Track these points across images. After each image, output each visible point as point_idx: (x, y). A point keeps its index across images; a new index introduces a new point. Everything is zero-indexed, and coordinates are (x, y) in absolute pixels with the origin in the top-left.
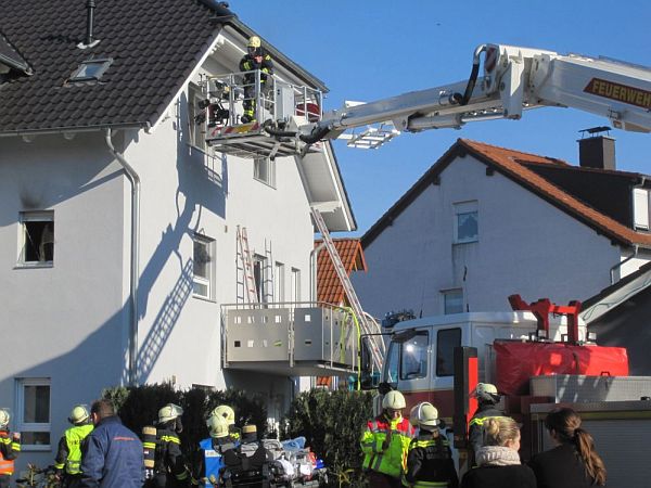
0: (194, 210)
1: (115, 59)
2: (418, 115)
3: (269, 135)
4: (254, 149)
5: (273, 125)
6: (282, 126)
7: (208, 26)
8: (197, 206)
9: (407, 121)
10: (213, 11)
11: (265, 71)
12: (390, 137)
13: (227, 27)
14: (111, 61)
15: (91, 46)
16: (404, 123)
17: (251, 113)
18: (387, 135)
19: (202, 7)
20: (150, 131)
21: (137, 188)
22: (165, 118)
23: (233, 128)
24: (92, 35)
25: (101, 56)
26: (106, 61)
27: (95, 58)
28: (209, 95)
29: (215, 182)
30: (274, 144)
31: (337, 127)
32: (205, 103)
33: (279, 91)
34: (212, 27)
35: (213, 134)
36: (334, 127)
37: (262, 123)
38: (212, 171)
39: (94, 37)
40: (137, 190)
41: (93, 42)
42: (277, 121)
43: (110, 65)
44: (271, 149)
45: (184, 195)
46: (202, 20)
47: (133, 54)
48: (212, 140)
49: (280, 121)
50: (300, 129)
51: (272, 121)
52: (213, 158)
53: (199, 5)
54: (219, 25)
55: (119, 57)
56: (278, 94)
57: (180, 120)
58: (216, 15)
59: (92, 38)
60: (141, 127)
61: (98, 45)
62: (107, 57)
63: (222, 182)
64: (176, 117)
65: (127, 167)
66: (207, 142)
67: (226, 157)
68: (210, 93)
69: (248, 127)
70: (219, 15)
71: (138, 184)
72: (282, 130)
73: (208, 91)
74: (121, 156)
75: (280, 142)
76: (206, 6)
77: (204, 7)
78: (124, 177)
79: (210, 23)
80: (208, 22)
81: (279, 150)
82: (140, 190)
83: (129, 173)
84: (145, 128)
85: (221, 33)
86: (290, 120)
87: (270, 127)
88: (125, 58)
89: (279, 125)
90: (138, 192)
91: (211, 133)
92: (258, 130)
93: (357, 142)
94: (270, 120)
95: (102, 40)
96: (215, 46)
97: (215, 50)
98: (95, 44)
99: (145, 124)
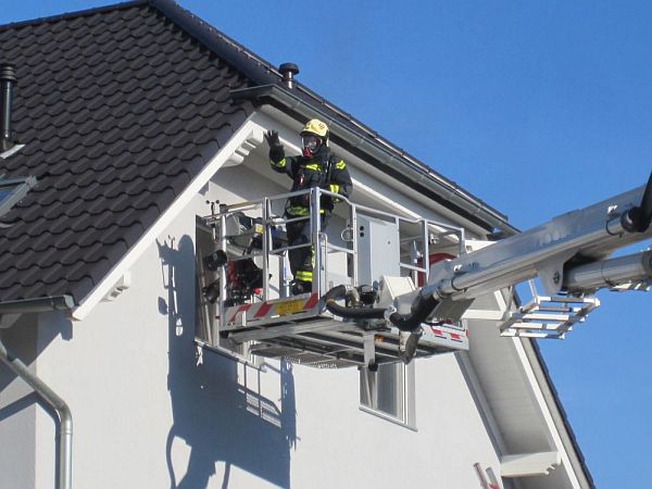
0: (212, 471)
1: (38, 179)
2: (581, 259)
3: (341, 319)
4: (329, 349)
5: (349, 297)
6: (368, 297)
7: (226, 107)
8: (220, 466)
10: (242, 78)
11: (334, 190)
12: (583, 313)
13: (268, 108)
14: (32, 181)
15: (5, 155)
16: (556, 279)
17: (307, 276)
18: (577, 309)
19: (224, 72)
20: (74, 315)
21: (65, 429)
22: (119, 289)
23: (271, 305)
24: (10, 134)
25: (17, 173)
26: (24, 182)
27: (6, 178)
28: (224, 241)
29: (266, 417)
30: (360, 335)
31: (449, 294)
32: (216, 257)
33: (362, 228)
34: (235, 108)
35: (233, 319)
36: (443, 293)
37: (323, 293)
38: (258, 396)
39: (14, 139)
40: (65, 434)
41: (9, 148)
42: (359, 289)
43: (28, 189)
44: (361, 345)
45: (187, 443)
46: (217, 97)
47: (74, 168)
48: (234, 331)
49: (365, 289)
50: (396, 303)
51: (348, 288)
52: (259, 370)
53: (220, 68)
54: (249, 103)
55: (48, 174)
56: (362, 235)
57: (175, 293)
58: (246, 85)
59: (9, 140)
60: (54, 307)
61: (19, 153)
62: (27, 175)
63: (280, 417)
64: (166, 287)
65: (41, 389)
66: (224, 334)
67: (291, 369)
68: (227, 238)
69: (299, 303)
70: (251, 84)
71: (68, 423)
72: (368, 306)
73: (224, 234)
74: (29, 369)
75: (366, 330)
76: (233, 70)
77: (229, 72)
78: (38, 408)
79: (231, 101)
80: (229, 99)
81: (378, 349)
82: (71, 434)
83: (47, 399)
84: (61, 308)
85: (254, 120)
86: (381, 284)
87: (341, 303)
88: (60, 175)
89: (362, 298)
90: (68, 437)
91: (230, 318)
92: (317, 308)
93: (515, 325)
94: (342, 286)
95: (27, 144)
96: (244, 146)
97: (247, 153)
98: (12, 152)
99: (61, 301)
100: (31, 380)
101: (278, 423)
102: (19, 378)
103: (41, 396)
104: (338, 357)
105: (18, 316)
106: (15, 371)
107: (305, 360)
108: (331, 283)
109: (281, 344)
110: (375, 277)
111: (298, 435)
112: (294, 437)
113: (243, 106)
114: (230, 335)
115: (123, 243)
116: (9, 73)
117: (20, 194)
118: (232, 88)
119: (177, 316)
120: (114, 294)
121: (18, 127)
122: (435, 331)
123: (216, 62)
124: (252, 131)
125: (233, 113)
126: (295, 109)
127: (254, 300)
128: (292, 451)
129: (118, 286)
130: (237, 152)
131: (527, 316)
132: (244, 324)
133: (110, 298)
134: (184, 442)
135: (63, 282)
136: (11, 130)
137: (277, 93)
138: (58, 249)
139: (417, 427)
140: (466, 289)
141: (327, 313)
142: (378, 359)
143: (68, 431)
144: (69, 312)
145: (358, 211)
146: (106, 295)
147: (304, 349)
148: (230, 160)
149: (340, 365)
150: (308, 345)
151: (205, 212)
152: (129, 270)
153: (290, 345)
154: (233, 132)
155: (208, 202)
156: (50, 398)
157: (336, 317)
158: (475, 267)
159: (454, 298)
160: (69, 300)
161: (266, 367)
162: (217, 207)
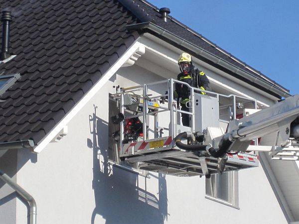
1: (21, 75)
3: (185, 151)
4: (182, 166)
5: (189, 139)
6: (200, 139)
7: (124, 35)
9: (289, 128)
10: (134, 17)
13: (147, 34)
14: (18, 76)
15: (5, 61)
16: (287, 131)
20: (34, 150)
21: (33, 211)
22: (60, 135)
23: (147, 143)
24: (8, 50)
25: (10, 71)
26: (13, 77)
27: (4, 74)
28: (123, 108)
29: (149, 203)
30: (198, 159)
31: (237, 138)
32: (118, 117)
33: (197, 101)
34: (129, 35)
35: (127, 151)
36: (233, 138)
37: (175, 137)
38: (145, 192)
39: (10, 52)
40: (33, 214)
41: (8, 57)
42: (195, 134)
43: (16, 81)
44: (199, 164)
45: (104, 217)
46: (120, 28)
47: (41, 69)
48: (128, 157)
49: (199, 134)
50: (213, 142)
51: (188, 134)
52: (146, 177)
53: (123, 12)
54: (137, 32)
55: (26, 72)
56: (197, 104)
57: (97, 136)
58: (136, 22)
59: (7, 53)
60: (23, 146)
61: (13, 60)
62: (15, 73)
63: (159, 203)
64: (91, 133)
65: (19, 190)
66: (123, 159)
67: (165, 177)
68: (125, 106)
69: (162, 142)
70: (138, 21)
71: (34, 208)
72: (200, 143)
73: (123, 104)
74: (11, 180)
75: (199, 156)
76: (130, 13)
77: (127, 14)
78: (18, 200)
79: (127, 31)
80: (125, 30)
81: (208, 166)
82: (36, 214)
83: (23, 196)
84: (28, 147)
85: (140, 41)
86: (206, 131)
87: (185, 142)
88: (33, 72)
89: (197, 139)
90: (34, 215)
91: (125, 150)
92: (171, 145)
93: (279, 154)
94: (185, 132)
95: (18, 55)
96: (134, 55)
97: (136, 59)
98: (9, 59)
99: (27, 143)
100: (13, 185)
101: (157, 206)
102: (6, 185)
103: (18, 194)
104: (188, 171)
105: (6, 151)
106: (4, 180)
107: (170, 172)
108: (179, 131)
109: (155, 164)
110: (203, 128)
111: (168, 212)
112: (166, 214)
113: (133, 34)
114: (126, 159)
115: (63, 111)
116: (8, 16)
117: (11, 83)
118: (128, 24)
119: (98, 148)
120: (59, 139)
121: (13, 46)
122: (239, 156)
123: (121, 9)
124: (138, 47)
125: (127, 38)
126: (163, 35)
127: (140, 139)
128: (165, 221)
129: (61, 134)
130: (131, 59)
131: (285, 149)
132: (133, 153)
133: (56, 140)
134: (101, 217)
135: (30, 133)
136: (9, 47)
137: (152, 26)
138: (28, 114)
139: (239, 207)
140: (245, 136)
141: (177, 148)
142: (210, 172)
143: (34, 213)
144: (32, 149)
145: (195, 91)
146: (54, 139)
147: (168, 166)
148: (126, 63)
149: (190, 175)
150: (170, 164)
151: (113, 92)
152: (67, 125)
153: (159, 164)
154: (127, 48)
155: (114, 87)
156: (24, 195)
157: (182, 150)
158: (250, 123)
159: (241, 140)
160: (31, 143)
161: (150, 176)
162: (119, 89)
